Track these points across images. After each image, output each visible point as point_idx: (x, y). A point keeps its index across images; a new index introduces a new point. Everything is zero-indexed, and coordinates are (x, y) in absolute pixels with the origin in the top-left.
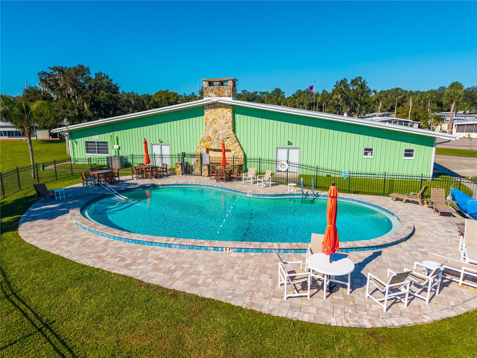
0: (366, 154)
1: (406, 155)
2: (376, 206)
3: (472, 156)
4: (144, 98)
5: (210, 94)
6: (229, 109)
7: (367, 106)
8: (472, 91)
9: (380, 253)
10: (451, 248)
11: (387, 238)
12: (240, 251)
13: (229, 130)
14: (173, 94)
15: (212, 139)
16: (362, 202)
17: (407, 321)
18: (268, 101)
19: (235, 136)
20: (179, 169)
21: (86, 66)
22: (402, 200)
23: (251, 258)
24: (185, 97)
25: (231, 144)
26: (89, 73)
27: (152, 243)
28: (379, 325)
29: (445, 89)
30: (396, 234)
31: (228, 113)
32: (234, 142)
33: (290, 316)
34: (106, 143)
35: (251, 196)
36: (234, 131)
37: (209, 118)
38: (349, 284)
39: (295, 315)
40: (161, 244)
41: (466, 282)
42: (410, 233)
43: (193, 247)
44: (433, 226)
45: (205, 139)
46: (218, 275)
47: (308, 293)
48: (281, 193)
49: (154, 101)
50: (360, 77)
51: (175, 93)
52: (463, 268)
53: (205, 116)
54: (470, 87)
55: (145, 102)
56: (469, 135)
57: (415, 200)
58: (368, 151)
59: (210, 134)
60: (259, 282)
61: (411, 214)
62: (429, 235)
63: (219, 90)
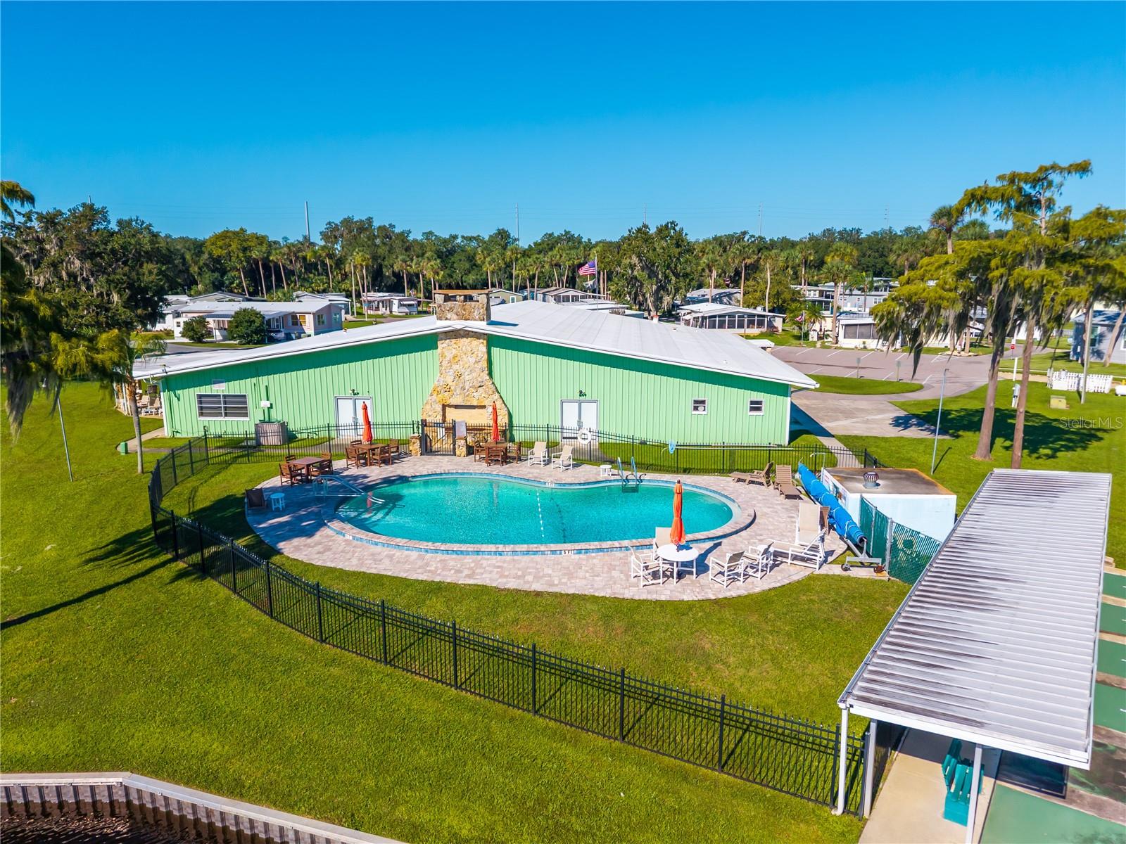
0: (696, 408)
1: (752, 409)
2: (714, 492)
3: (856, 392)
4: (185, 247)
5: (449, 316)
6: (481, 341)
7: (688, 280)
8: (882, 239)
9: (720, 544)
10: (789, 534)
11: (726, 529)
12: (580, 553)
13: (481, 374)
14: (257, 238)
15: (452, 388)
16: (697, 487)
17: (743, 592)
18: (485, 258)
19: (493, 383)
20: (416, 447)
21: (98, 206)
22: (744, 481)
23: (594, 558)
24: (289, 248)
25: (487, 396)
26: (105, 219)
27: (478, 552)
28: (721, 596)
29: (834, 234)
30: (736, 523)
31: (480, 346)
32: (490, 393)
33: (649, 597)
34: (244, 396)
35: (553, 486)
36: (490, 374)
37: (446, 354)
38: (694, 570)
39: (653, 597)
40: (489, 553)
41: (795, 562)
42: (750, 521)
43: (528, 552)
44: (776, 512)
45: (439, 389)
46: (571, 575)
47: (661, 581)
48: (594, 480)
49: (210, 254)
50: (673, 223)
51: (263, 237)
52: (791, 549)
53: (439, 350)
54: (878, 230)
55: (188, 257)
56: (864, 343)
57: (759, 480)
58: (699, 404)
59: (449, 380)
60: (612, 577)
61: (754, 498)
62: (770, 521)
63: (464, 310)
